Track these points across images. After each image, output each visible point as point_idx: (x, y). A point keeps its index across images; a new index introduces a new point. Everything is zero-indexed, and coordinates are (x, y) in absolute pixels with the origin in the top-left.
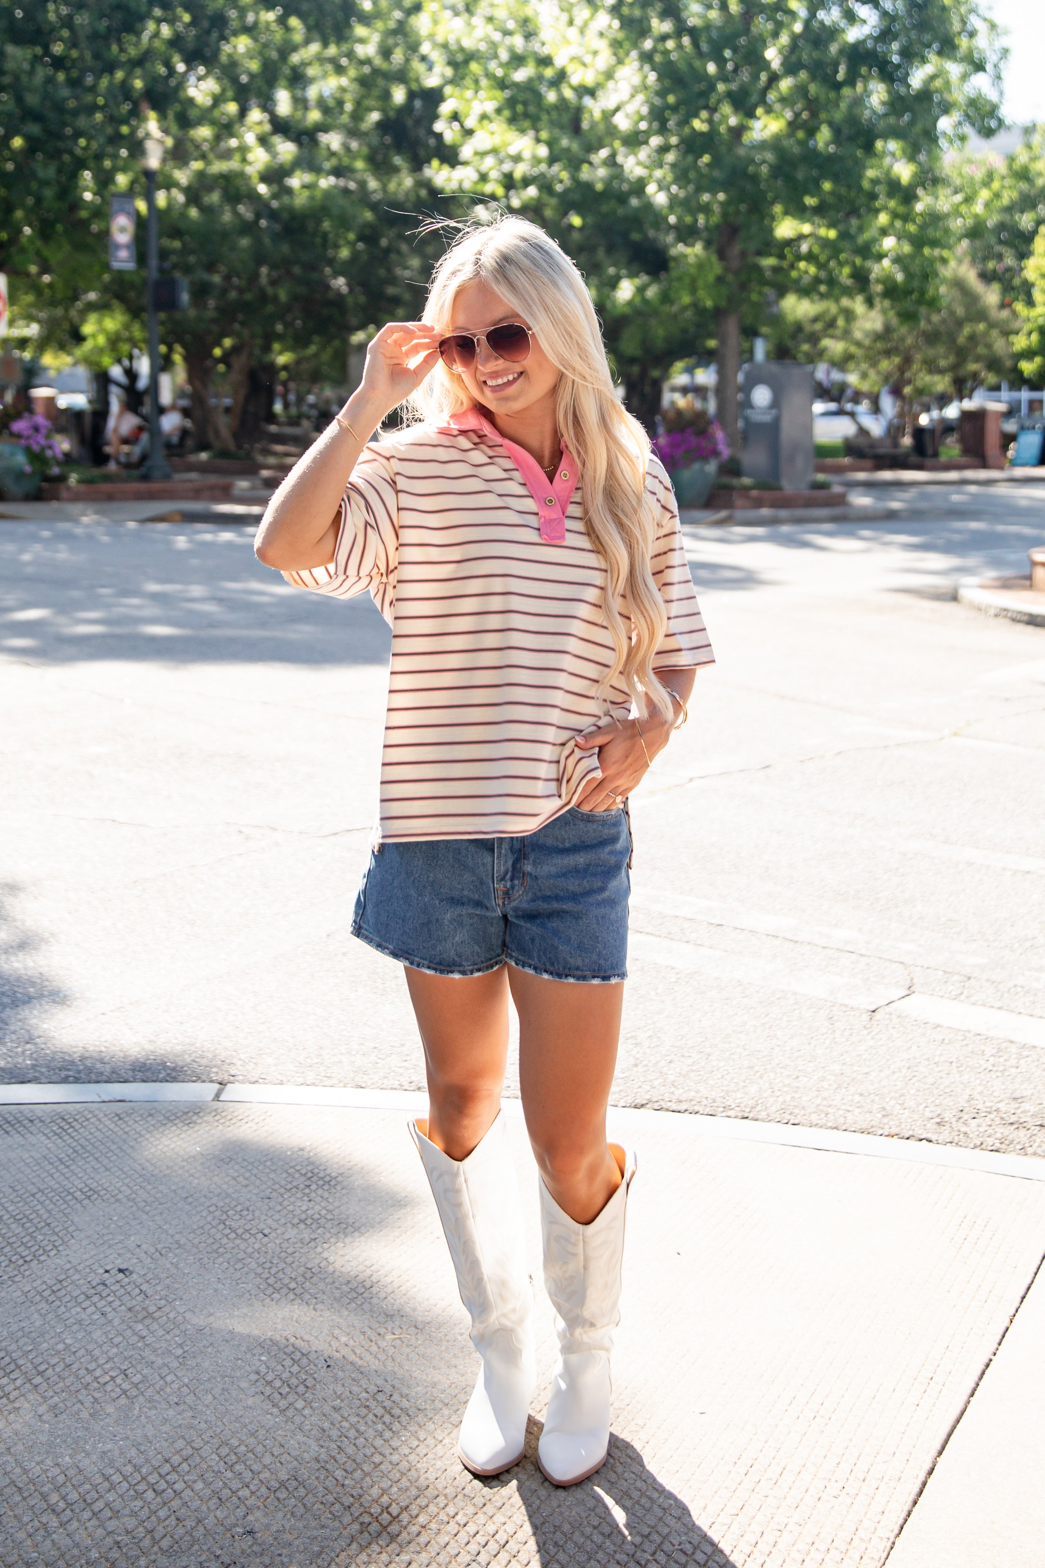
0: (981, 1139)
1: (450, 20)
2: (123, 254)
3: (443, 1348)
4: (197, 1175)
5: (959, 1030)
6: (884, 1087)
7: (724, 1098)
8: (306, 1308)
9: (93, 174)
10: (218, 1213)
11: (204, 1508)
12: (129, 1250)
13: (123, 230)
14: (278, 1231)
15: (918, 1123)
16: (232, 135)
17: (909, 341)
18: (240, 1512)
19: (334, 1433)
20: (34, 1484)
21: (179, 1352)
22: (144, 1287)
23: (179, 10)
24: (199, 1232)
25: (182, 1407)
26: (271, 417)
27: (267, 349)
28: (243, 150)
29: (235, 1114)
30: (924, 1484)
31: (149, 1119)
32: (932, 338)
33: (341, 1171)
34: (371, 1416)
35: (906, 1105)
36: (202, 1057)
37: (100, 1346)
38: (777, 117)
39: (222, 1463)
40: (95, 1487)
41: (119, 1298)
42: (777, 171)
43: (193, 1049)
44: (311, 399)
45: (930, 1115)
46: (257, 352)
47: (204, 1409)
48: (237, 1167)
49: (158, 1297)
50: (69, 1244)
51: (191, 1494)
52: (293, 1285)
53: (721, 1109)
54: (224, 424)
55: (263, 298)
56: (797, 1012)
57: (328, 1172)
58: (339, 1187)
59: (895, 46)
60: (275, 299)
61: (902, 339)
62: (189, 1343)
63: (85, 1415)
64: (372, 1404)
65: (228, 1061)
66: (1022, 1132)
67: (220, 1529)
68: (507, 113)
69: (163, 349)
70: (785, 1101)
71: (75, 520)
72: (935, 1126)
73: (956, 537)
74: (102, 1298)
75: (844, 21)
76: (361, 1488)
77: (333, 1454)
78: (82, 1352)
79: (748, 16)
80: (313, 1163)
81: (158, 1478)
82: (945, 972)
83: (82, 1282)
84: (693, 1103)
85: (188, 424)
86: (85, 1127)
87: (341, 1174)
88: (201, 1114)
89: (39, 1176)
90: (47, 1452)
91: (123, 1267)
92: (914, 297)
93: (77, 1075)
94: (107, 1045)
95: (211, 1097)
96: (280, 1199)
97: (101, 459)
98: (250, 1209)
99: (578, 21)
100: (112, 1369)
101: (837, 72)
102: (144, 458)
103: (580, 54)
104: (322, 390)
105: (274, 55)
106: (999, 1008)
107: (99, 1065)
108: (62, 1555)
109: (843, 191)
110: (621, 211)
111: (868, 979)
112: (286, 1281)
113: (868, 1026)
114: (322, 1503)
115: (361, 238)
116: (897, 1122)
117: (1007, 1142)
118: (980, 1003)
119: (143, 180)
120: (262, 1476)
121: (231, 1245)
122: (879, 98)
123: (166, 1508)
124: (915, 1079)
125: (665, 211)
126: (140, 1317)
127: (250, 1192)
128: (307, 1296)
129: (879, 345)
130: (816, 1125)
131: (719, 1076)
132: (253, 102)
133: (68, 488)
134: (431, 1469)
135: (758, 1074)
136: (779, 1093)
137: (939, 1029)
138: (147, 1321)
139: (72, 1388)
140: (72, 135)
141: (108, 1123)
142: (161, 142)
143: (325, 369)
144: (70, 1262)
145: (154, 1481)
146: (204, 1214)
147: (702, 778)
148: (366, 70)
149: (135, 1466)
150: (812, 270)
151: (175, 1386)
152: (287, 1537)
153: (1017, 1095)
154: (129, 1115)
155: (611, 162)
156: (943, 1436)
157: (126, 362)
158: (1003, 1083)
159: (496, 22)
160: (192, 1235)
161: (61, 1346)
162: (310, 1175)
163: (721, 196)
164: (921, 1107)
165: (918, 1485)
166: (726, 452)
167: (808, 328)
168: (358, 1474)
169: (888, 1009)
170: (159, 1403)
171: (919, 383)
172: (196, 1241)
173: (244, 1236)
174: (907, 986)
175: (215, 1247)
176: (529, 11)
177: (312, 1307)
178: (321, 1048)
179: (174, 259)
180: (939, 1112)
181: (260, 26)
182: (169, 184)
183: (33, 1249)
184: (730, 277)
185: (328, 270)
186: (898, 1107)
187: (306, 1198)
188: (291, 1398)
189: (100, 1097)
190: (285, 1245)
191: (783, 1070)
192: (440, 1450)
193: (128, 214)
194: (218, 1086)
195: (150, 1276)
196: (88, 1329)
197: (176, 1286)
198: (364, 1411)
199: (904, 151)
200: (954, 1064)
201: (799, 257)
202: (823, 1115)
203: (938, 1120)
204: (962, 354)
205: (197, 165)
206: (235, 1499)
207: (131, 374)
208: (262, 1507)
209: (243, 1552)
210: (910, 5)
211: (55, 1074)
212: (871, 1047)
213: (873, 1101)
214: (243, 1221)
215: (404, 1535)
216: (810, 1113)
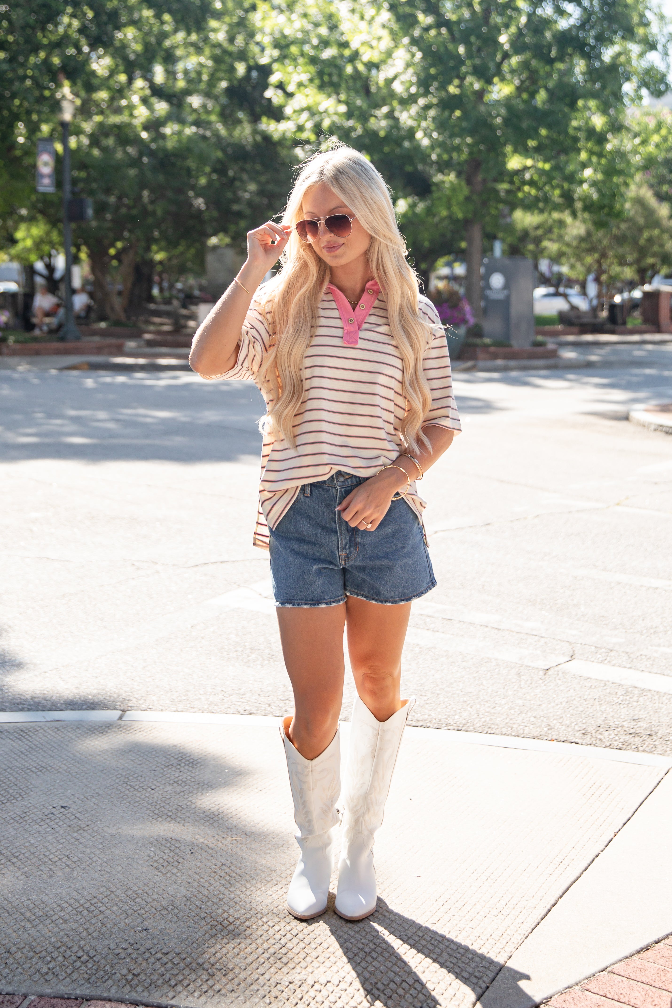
0: (610, 743)
1: (277, 17)
2: (46, 181)
3: (263, 845)
4: (109, 759)
5: (602, 681)
6: (550, 713)
7: (447, 719)
8: (178, 825)
9: (25, 125)
10: (123, 778)
11: (118, 918)
12: (67, 797)
13: (46, 164)
14: (160, 787)
15: (570, 733)
16: (123, 97)
17: (605, 242)
18: (139, 920)
19: (196, 885)
20: (16, 908)
21: (101, 846)
22: (78, 815)
23: (86, 8)
24: (110, 788)
25: (102, 873)
26: (151, 299)
27: (148, 249)
28: (131, 107)
29: (132, 727)
30: (549, 911)
31: (77, 730)
32: (620, 240)
33: (199, 757)
34: (218, 877)
35: (563, 723)
36: (110, 697)
37: (52, 844)
38: (509, 84)
39: (128, 898)
40: (53, 909)
41: (63, 821)
42: (507, 121)
43: (104, 692)
44: (179, 285)
45: (579, 729)
46: (140, 251)
47: (117, 873)
48: (133, 755)
49: (86, 820)
50: (30, 794)
51: (110, 912)
52: (170, 814)
53: (444, 725)
54: (118, 303)
55: (145, 213)
56: (497, 670)
57: (192, 757)
58: (198, 765)
59: (592, 33)
60: (154, 213)
61: (600, 241)
62: (106, 842)
63: (44, 876)
64: (219, 871)
65: (127, 699)
66: (637, 739)
67: (127, 928)
68: (317, 82)
69: (73, 250)
70: (486, 721)
71: (14, 369)
72: (581, 735)
73: (634, 379)
74: (52, 820)
75: (556, 15)
76: (212, 909)
77: (194, 894)
78: (41, 846)
79: (487, 13)
80: (182, 753)
81: (90, 905)
82: (596, 647)
83: (38, 813)
84: (427, 722)
85: (92, 303)
86: (36, 735)
87: (200, 758)
88: (111, 727)
89: (8, 760)
90: (23, 894)
91: (63, 805)
92: (605, 211)
93: (29, 707)
94: (48, 690)
95: (117, 717)
96: (162, 771)
97: (29, 326)
98: (143, 776)
99: (367, 17)
100: (60, 855)
101: (550, 51)
102: (60, 326)
103: (369, 40)
104: (187, 279)
105: (153, 40)
106: (630, 668)
107: (43, 702)
108: (35, 940)
109: (555, 136)
110: (398, 150)
111: (545, 651)
112: (166, 812)
113: (543, 678)
114: (188, 916)
115: (214, 170)
116: (557, 733)
117: (627, 744)
118: (617, 665)
119: (60, 128)
120: (152, 904)
121: (131, 794)
122: (580, 69)
123: (95, 919)
124: (570, 708)
125: (428, 151)
126: (76, 829)
127: (142, 767)
128: (179, 819)
129: (583, 245)
130: (505, 734)
131: (444, 706)
132: (138, 73)
133: (8, 346)
134: (253, 901)
135: (469, 706)
136: (482, 716)
137: (589, 680)
138: (80, 832)
139: (36, 864)
140: (10, 96)
141: (51, 732)
142: (73, 102)
143: (189, 264)
144: (30, 803)
145: (87, 906)
146: (114, 779)
147: (443, 531)
148: (218, 51)
149: (76, 900)
150: (533, 192)
151: (99, 863)
152: (167, 931)
153: (635, 717)
154: (64, 728)
155: (390, 115)
156: (564, 888)
157: (47, 259)
158: (627, 711)
159: (309, 17)
160: (106, 790)
161: (28, 844)
162: (180, 759)
163: (469, 140)
164: (573, 724)
165: (546, 910)
166: (472, 321)
167: (533, 234)
168: (210, 903)
169: (556, 668)
170: (89, 870)
171: (612, 273)
172: (109, 792)
173: (139, 790)
174: (570, 655)
175: (121, 795)
176: (332, 9)
177: (182, 824)
178: (187, 691)
179: (81, 185)
180: (584, 727)
181: (142, 19)
182: (78, 132)
183: (7, 797)
184: (475, 197)
185: (191, 193)
186: (558, 724)
187: (178, 771)
188: (169, 868)
189: (45, 718)
190: (165, 794)
191: (485, 703)
192: (259, 893)
193: (49, 153)
194: (120, 712)
195: (81, 810)
196: (44, 835)
197: (97, 814)
198: (213, 874)
199: (598, 108)
200: (597, 700)
201: (524, 183)
202: (509, 729)
203: (583, 732)
204: (643, 252)
205: (98, 118)
206: (136, 914)
207: (50, 268)
208: (152, 918)
209: (141, 938)
210: (602, 3)
211: (15, 706)
212: (544, 690)
213: (542, 721)
214: (138, 782)
215: (237, 930)
216: (501, 728)
